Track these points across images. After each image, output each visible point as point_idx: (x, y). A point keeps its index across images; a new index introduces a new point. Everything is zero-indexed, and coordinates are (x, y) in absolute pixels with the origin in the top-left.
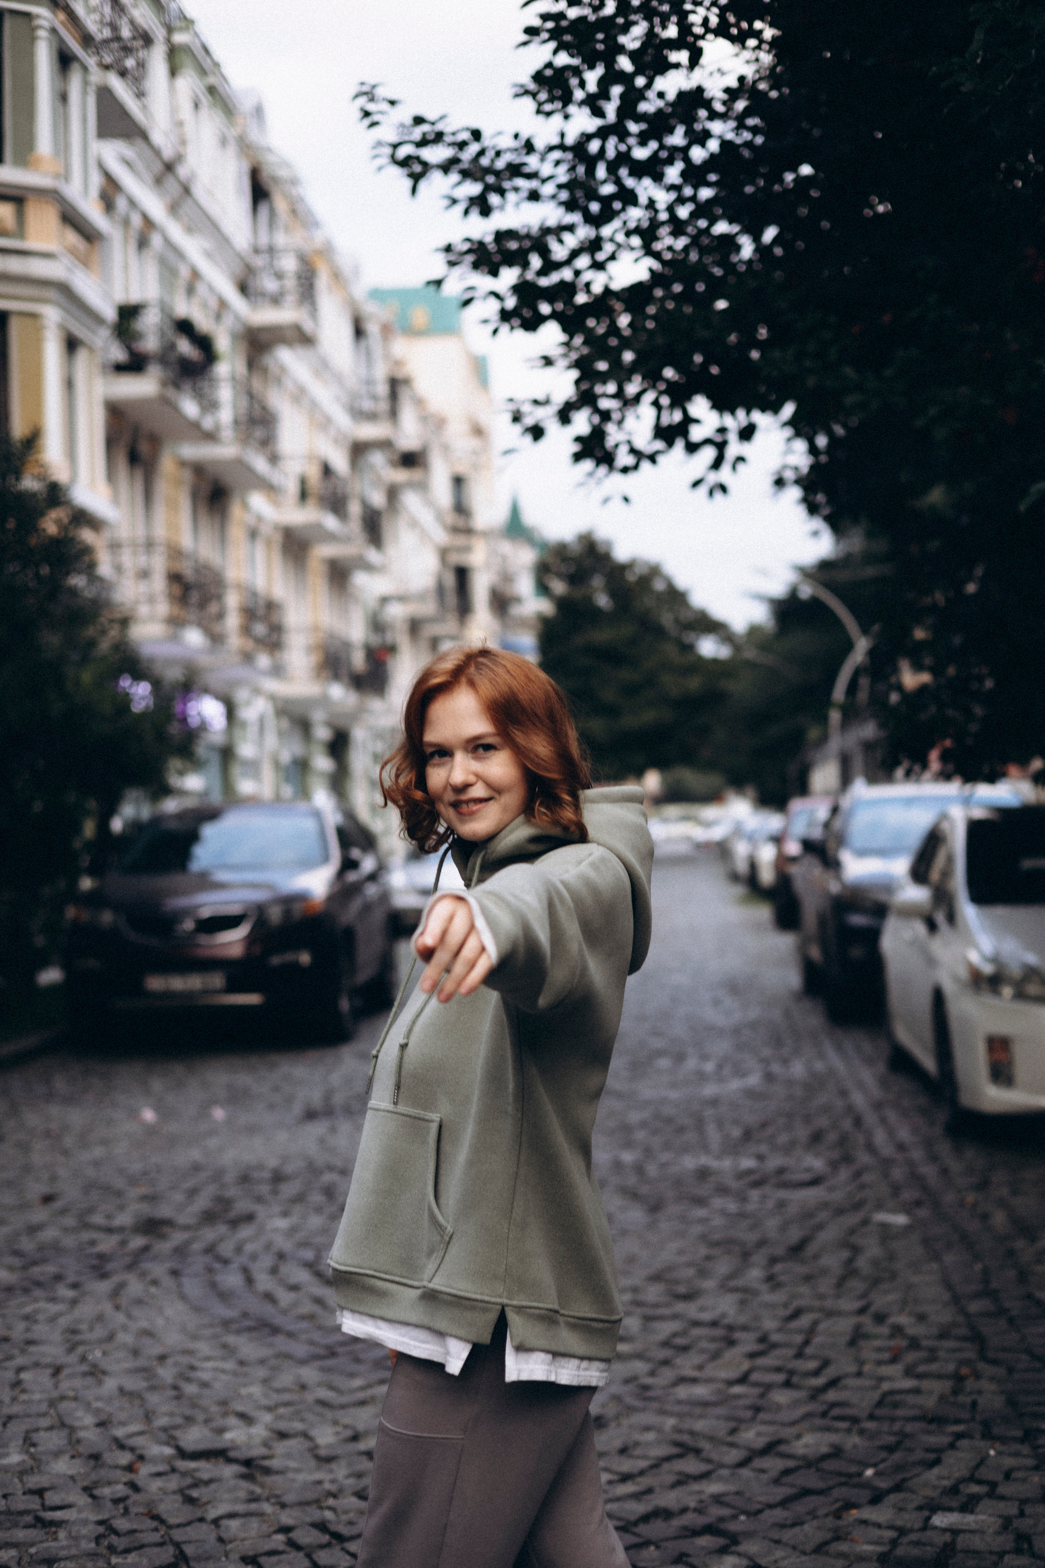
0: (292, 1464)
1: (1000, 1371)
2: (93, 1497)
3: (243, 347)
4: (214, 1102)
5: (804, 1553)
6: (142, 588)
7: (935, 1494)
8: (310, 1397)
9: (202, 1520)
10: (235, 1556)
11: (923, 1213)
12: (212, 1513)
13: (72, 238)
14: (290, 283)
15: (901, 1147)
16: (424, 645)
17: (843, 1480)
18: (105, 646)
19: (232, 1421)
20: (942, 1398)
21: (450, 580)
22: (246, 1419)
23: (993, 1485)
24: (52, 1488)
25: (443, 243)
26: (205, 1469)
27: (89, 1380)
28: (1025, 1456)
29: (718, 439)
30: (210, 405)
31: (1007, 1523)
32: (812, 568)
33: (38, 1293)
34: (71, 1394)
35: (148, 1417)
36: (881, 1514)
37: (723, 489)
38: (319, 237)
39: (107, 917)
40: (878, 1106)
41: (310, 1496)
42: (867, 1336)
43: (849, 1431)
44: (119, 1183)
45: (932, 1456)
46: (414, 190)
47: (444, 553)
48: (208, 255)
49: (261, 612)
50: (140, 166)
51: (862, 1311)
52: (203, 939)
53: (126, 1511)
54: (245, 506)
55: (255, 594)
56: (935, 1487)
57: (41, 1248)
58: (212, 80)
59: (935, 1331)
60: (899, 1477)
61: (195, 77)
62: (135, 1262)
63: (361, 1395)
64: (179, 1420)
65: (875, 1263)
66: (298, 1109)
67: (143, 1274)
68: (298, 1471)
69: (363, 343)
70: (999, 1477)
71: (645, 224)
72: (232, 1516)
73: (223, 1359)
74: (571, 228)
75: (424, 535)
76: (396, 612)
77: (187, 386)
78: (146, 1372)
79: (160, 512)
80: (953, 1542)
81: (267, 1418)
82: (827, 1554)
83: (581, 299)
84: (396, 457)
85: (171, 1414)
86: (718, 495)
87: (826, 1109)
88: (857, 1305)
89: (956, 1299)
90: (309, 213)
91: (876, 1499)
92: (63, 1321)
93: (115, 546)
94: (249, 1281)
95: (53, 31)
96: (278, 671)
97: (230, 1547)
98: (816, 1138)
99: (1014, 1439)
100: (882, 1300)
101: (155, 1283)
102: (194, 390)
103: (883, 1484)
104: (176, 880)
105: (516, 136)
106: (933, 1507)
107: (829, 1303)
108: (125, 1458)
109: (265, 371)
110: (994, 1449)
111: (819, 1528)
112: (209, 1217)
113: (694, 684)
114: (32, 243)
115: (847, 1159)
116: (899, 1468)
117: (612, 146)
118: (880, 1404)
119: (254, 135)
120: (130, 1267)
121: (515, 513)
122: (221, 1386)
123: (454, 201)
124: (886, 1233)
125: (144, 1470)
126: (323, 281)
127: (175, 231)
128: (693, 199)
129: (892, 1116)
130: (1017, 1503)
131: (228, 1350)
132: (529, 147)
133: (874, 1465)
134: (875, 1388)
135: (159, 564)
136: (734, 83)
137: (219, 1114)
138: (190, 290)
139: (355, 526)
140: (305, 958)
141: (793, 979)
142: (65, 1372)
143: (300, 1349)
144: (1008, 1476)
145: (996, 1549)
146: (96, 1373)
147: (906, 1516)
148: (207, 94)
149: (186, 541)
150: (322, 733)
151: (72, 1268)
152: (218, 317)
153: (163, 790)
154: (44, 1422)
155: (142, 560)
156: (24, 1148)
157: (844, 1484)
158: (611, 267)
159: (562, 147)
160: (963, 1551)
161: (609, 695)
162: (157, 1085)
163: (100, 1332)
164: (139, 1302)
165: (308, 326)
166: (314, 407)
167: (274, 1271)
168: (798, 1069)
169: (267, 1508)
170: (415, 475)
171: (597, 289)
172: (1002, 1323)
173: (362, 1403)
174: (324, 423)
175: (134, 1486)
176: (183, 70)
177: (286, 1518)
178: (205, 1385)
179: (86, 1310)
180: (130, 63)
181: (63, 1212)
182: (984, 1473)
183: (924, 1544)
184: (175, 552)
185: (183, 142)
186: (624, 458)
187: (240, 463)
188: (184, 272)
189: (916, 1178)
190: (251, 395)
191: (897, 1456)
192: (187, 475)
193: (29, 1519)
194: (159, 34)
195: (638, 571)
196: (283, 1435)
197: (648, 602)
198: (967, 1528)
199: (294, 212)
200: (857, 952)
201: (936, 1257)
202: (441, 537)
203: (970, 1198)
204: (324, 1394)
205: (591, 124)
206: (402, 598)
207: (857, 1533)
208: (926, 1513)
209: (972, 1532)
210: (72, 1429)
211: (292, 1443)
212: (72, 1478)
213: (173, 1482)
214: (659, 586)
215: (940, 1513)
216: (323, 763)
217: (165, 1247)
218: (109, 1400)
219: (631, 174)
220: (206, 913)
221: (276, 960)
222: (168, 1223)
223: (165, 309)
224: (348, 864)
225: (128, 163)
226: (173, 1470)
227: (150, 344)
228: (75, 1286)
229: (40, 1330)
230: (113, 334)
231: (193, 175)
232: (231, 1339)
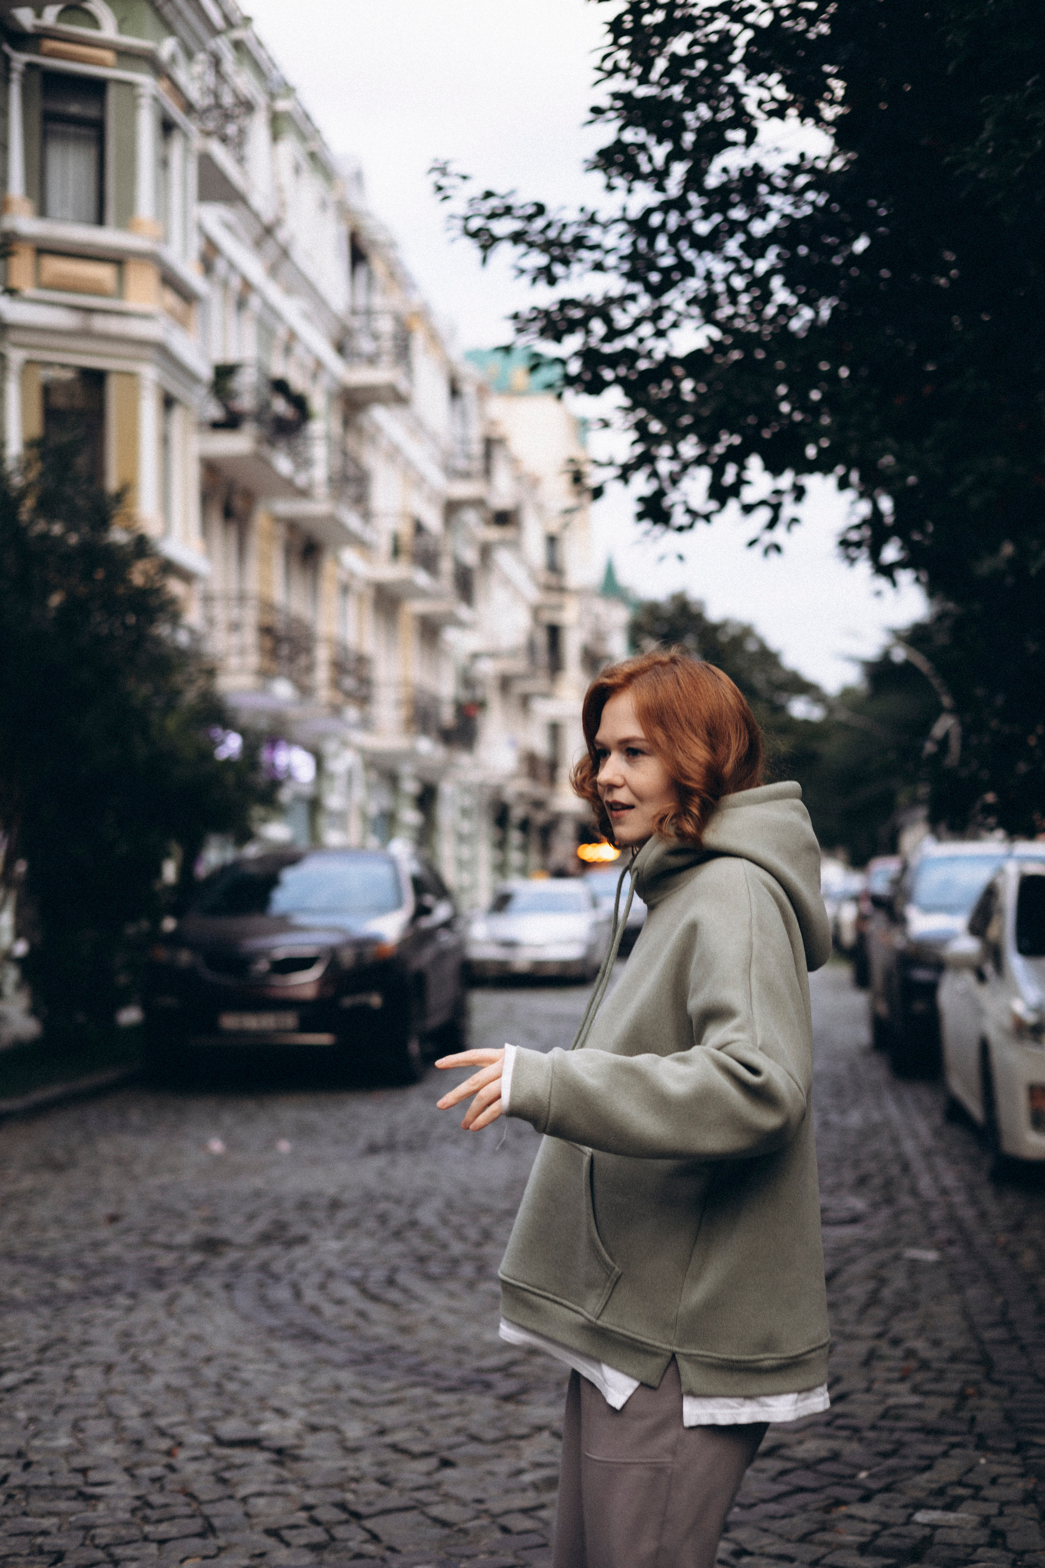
0: (321, 1453)
1: (1004, 1391)
2: (133, 1476)
3: (338, 408)
4: (282, 1135)
5: (789, 1541)
6: (234, 640)
7: (921, 1495)
8: (343, 1396)
9: (231, 1497)
10: (260, 1528)
11: (955, 1251)
12: (242, 1492)
13: (171, 299)
14: (387, 344)
15: (944, 1192)
16: (515, 701)
17: (835, 1480)
18: (190, 696)
19: (269, 1415)
20: (943, 1413)
21: (542, 639)
22: (281, 1413)
23: (978, 1488)
24: (95, 1468)
25: (512, 311)
26: (238, 1455)
27: (138, 1377)
28: (1015, 1465)
29: (774, 501)
30: (303, 463)
31: (985, 1521)
32: (906, 631)
33: (97, 1300)
34: (120, 1388)
35: (190, 1409)
36: (868, 1511)
37: (778, 548)
38: (416, 299)
39: (185, 957)
40: (928, 1154)
41: (334, 1479)
42: (881, 1358)
43: (849, 1439)
44: (182, 1206)
45: (924, 1463)
46: (484, 260)
47: (536, 611)
48: (307, 316)
49: (351, 666)
50: (240, 229)
51: (879, 1336)
52: (278, 980)
53: (162, 1489)
54: (337, 561)
55: (345, 649)
56: (922, 1489)
57: (104, 1261)
58: (314, 146)
59: (946, 1354)
60: (889, 1480)
61: (297, 142)
62: (191, 1275)
63: (394, 1396)
64: (219, 1413)
65: (899, 1293)
66: (361, 1143)
67: (197, 1287)
68: (324, 1459)
69: (458, 403)
70: (983, 1481)
71: (703, 295)
72: (260, 1494)
73: (266, 1362)
74: (633, 297)
75: (517, 593)
76: (487, 668)
77: (282, 444)
78: (192, 1371)
79: (253, 566)
80: (932, 1536)
81: (301, 1413)
82: (811, 1542)
83: (643, 365)
84: (489, 516)
85: (212, 1408)
86: (773, 555)
87: (876, 1156)
88: (877, 1330)
89: (972, 1329)
90: (406, 275)
91: (866, 1498)
92: (118, 1326)
93: (208, 599)
94: (298, 1294)
95: (156, 99)
96: (366, 724)
97: (255, 1521)
98: (862, 1181)
99: (1006, 1451)
100: (898, 1327)
101: (208, 1294)
102: (290, 448)
103: (874, 1485)
104: (255, 922)
105: (582, 210)
106: (919, 1506)
107: (849, 1329)
108: (165, 1444)
109: (360, 431)
110: (986, 1458)
111: (808, 1520)
112: (265, 1239)
113: (786, 745)
114: (131, 304)
115: (889, 1201)
116: (892, 1471)
117: (674, 220)
118: (883, 1416)
119: (355, 200)
120: (186, 1280)
121: (610, 573)
122: (260, 1385)
123: (522, 271)
124: (914, 1266)
125: (182, 1455)
126: (419, 342)
127: (273, 293)
128: (751, 271)
129: (940, 1163)
130: (997, 1505)
131: (270, 1353)
132: (592, 221)
133: (868, 1469)
134: (882, 1402)
135: (251, 617)
136: (794, 160)
137: (284, 1146)
138: (288, 350)
139: (446, 582)
140: (376, 1000)
141: (863, 1034)
142: (118, 1369)
143: (338, 1355)
144: (994, 1481)
145: (969, 1542)
146: (145, 1371)
147: (890, 1512)
148: (308, 159)
149: (278, 594)
150: (410, 787)
151: (130, 1279)
152: (314, 376)
153: (245, 836)
154: (93, 1412)
155: (235, 613)
156: (95, 1173)
157: (838, 1484)
158: (673, 334)
159: (623, 219)
160: (939, 1544)
162: (228, 1119)
163: (151, 1336)
164: (191, 1311)
165: (403, 386)
166: (408, 466)
167: (322, 1287)
168: (855, 1118)
169: (292, 1489)
170: (506, 533)
171: (659, 355)
172: (1014, 1350)
173: (392, 1403)
174: (419, 481)
175: (171, 1468)
176: (286, 136)
177: (309, 1498)
178: (246, 1383)
179: (141, 1316)
180: (231, 129)
181: (128, 1230)
182: (972, 1478)
183: (905, 1537)
184: (267, 606)
185: (283, 204)
186: (679, 517)
187: (333, 520)
188: (282, 332)
189: (953, 1220)
190: (345, 453)
191: (892, 1462)
192: (281, 531)
193: (72, 1493)
194: (261, 100)
195: (731, 631)
196: (314, 1429)
197: (741, 662)
198: (947, 1524)
199: (392, 275)
200: (919, 1006)
201: (959, 1289)
202: (533, 594)
203: (1003, 1238)
204: (357, 1394)
205: (654, 198)
206: (493, 655)
207: (841, 1526)
208: (910, 1511)
209: (951, 1527)
210: (118, 1418)
211: (322, 1436)
212: (116, 1460)
213: (208, 1466)
214: (751, 646)
215: (923, 1511)
216: (410, 816)
217: (220, 1263)
218: (155, 1394)
219: (691, 246)
220: (281, 954)
221: (348, 1002)
222: (225, 1243)
223: (262, 369)
224: (422, 911)
225: (228, 227)
226: (209, 1455)
227: (246, 402)
228: (133, 1295)
229: (95, 1333)
230: (210, 392)
231: (293, 239)
232: (275, 1345)
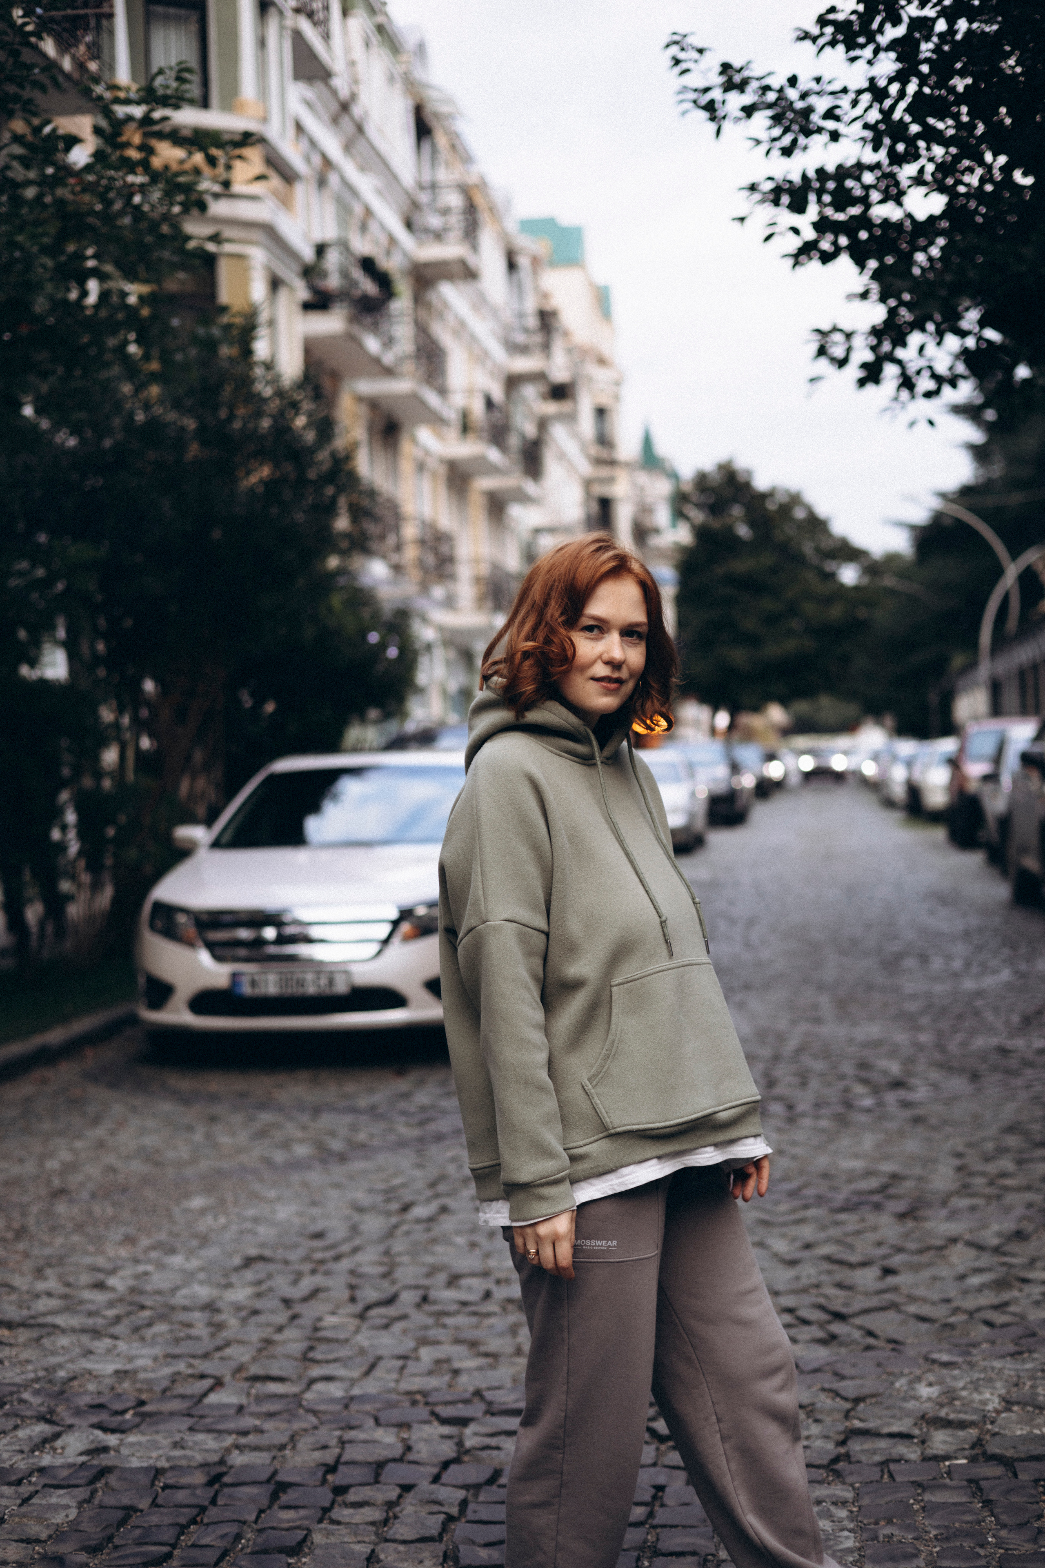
3: (412, 285)
13: (276, 181)
14: (456, 220)
21: (594, 511)
30: (389, 342)
32: (954, 493)
38: (475, 171)
46: (717, 133)
47: (588, 483)
48: (379, 192)
49: (433, 542)
50: (319, 106)
54: (414, 441)
55: (429, 526)
58: (380, 19)
61: (365, 15)
69: (515, 276)
75: (571, 467)
76: (547, 543)
77: (369, 323)
84: (547, 390)
90: (465, 147)
96: (450, 603)
102: (376, 327)
109: (428, 306)
113: (836, 612)
119: (418, 74)
121: (647, 444)
123: (756, 143)
126: (482, 215)
127: (350, 170)
138: (364, 228)
139: (514, 457)
148: (376, 33)
152: (390, 253)
158: (907, 199)
159: (870, 88)
161: (750, 624)
165: (471, 260)
166: (473, 340)
170: (564, 407)
174: (481, 357)
176: (355, 11)
180: (316, 5)
185: (356, 81)
186: (925, 384)
187: (415, 398)
188: (358, 210)
192: (363, 410)
195: (781, 498)
197: (790, 530)
199: (453, 147)
202: (585, 468)
206: (552, 530)
214: (799, 514)
223: (346, 247)
225: (308, 104)
227: (334, 281)
231: (366, 113)
